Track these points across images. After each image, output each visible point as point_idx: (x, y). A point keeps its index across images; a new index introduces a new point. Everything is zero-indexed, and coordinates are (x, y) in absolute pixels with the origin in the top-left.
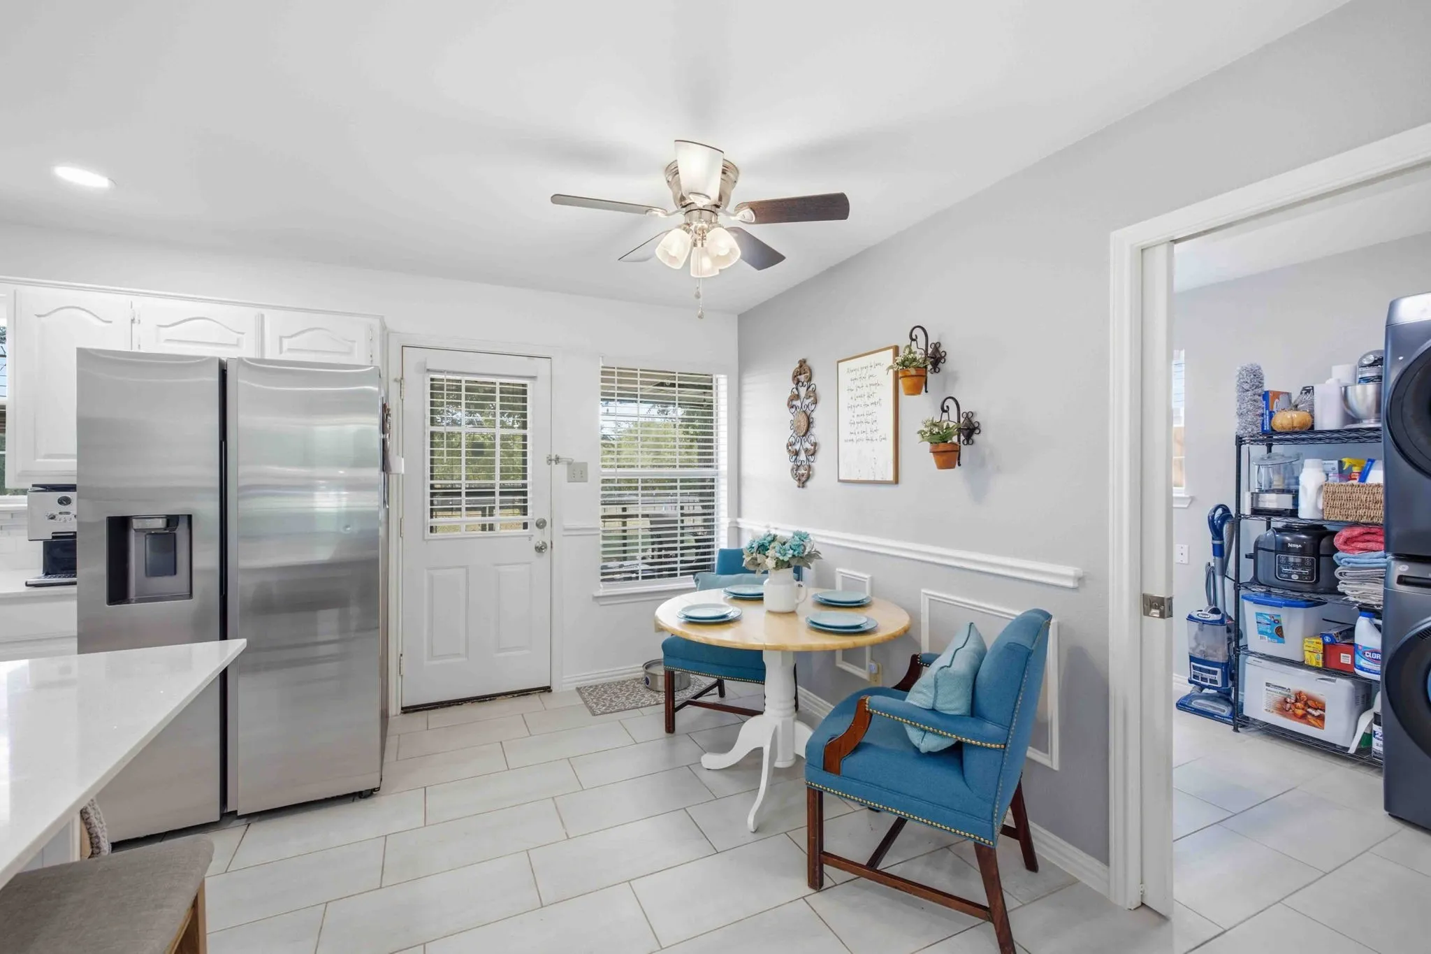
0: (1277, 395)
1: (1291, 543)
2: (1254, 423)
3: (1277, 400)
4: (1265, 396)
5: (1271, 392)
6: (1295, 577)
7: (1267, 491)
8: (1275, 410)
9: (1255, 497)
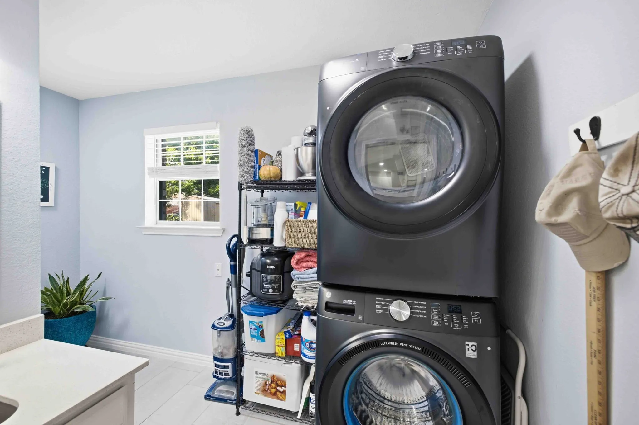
0: (264, 154)
1: (270, 265)
2: (248, 172)
3: (263, 158)
4: (256, 152)
5: (260, 151)
6: (271, 291)
7: (258, 226)
8: (262, 165)
9: (250, 230)
